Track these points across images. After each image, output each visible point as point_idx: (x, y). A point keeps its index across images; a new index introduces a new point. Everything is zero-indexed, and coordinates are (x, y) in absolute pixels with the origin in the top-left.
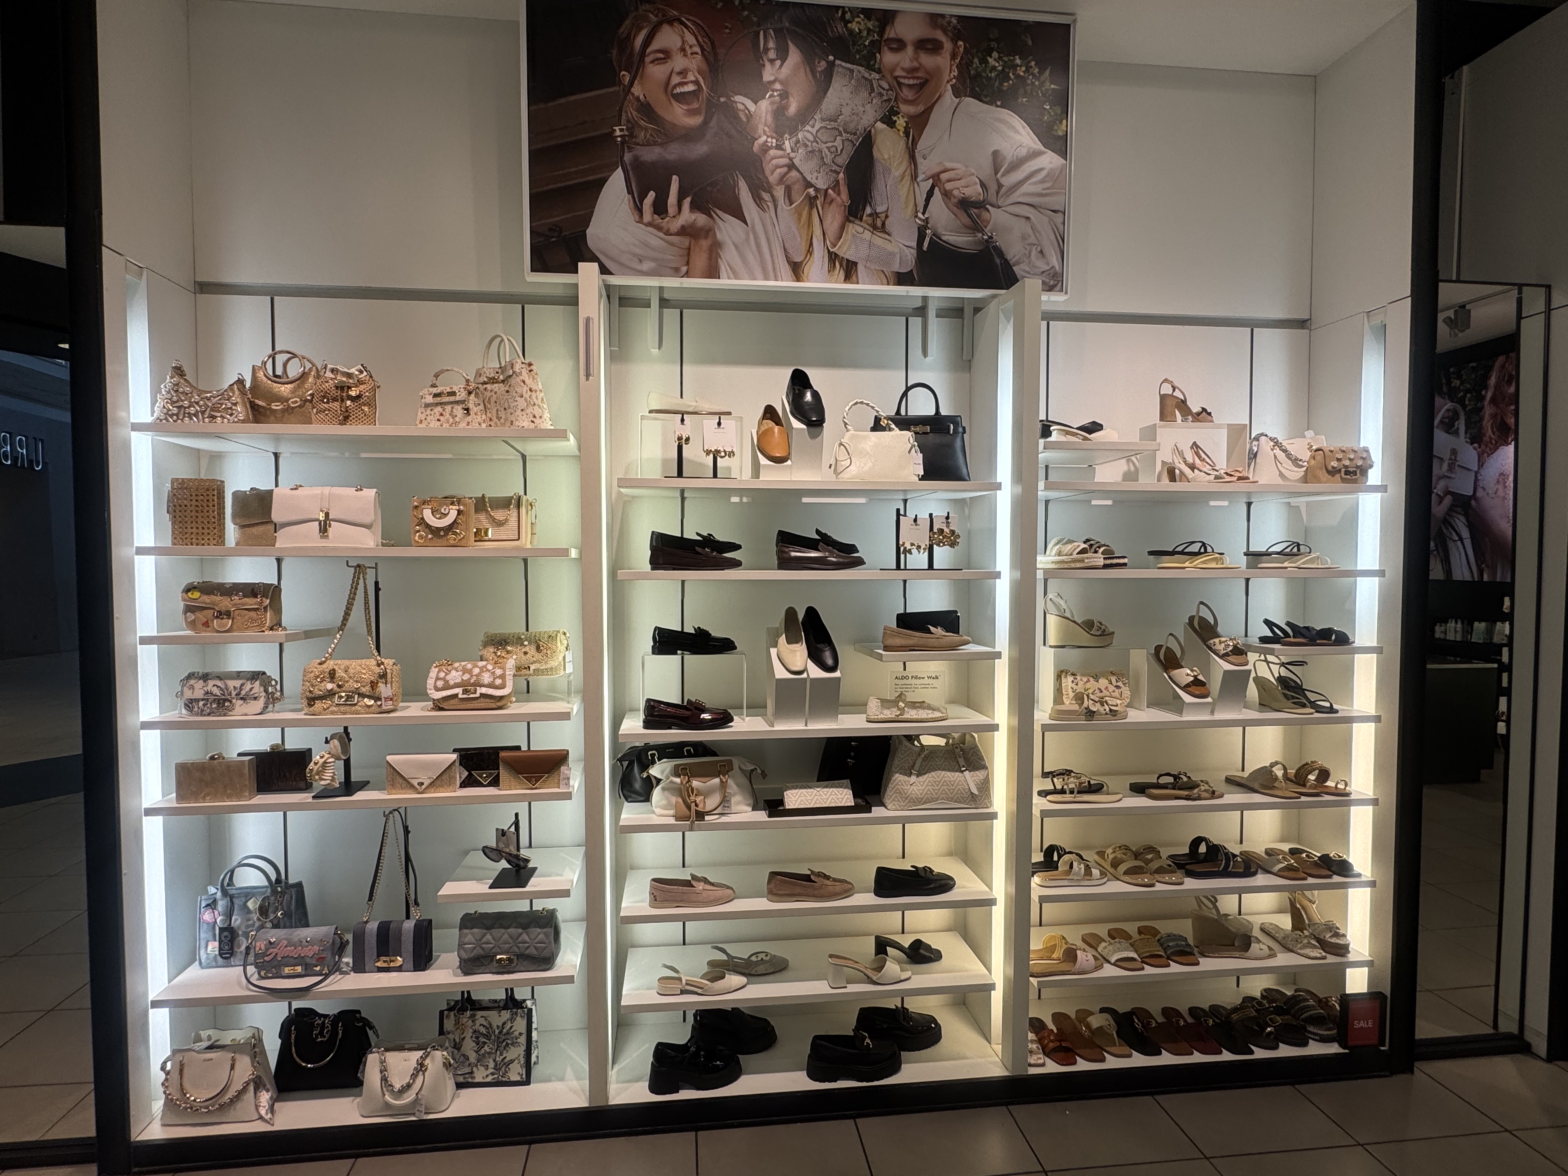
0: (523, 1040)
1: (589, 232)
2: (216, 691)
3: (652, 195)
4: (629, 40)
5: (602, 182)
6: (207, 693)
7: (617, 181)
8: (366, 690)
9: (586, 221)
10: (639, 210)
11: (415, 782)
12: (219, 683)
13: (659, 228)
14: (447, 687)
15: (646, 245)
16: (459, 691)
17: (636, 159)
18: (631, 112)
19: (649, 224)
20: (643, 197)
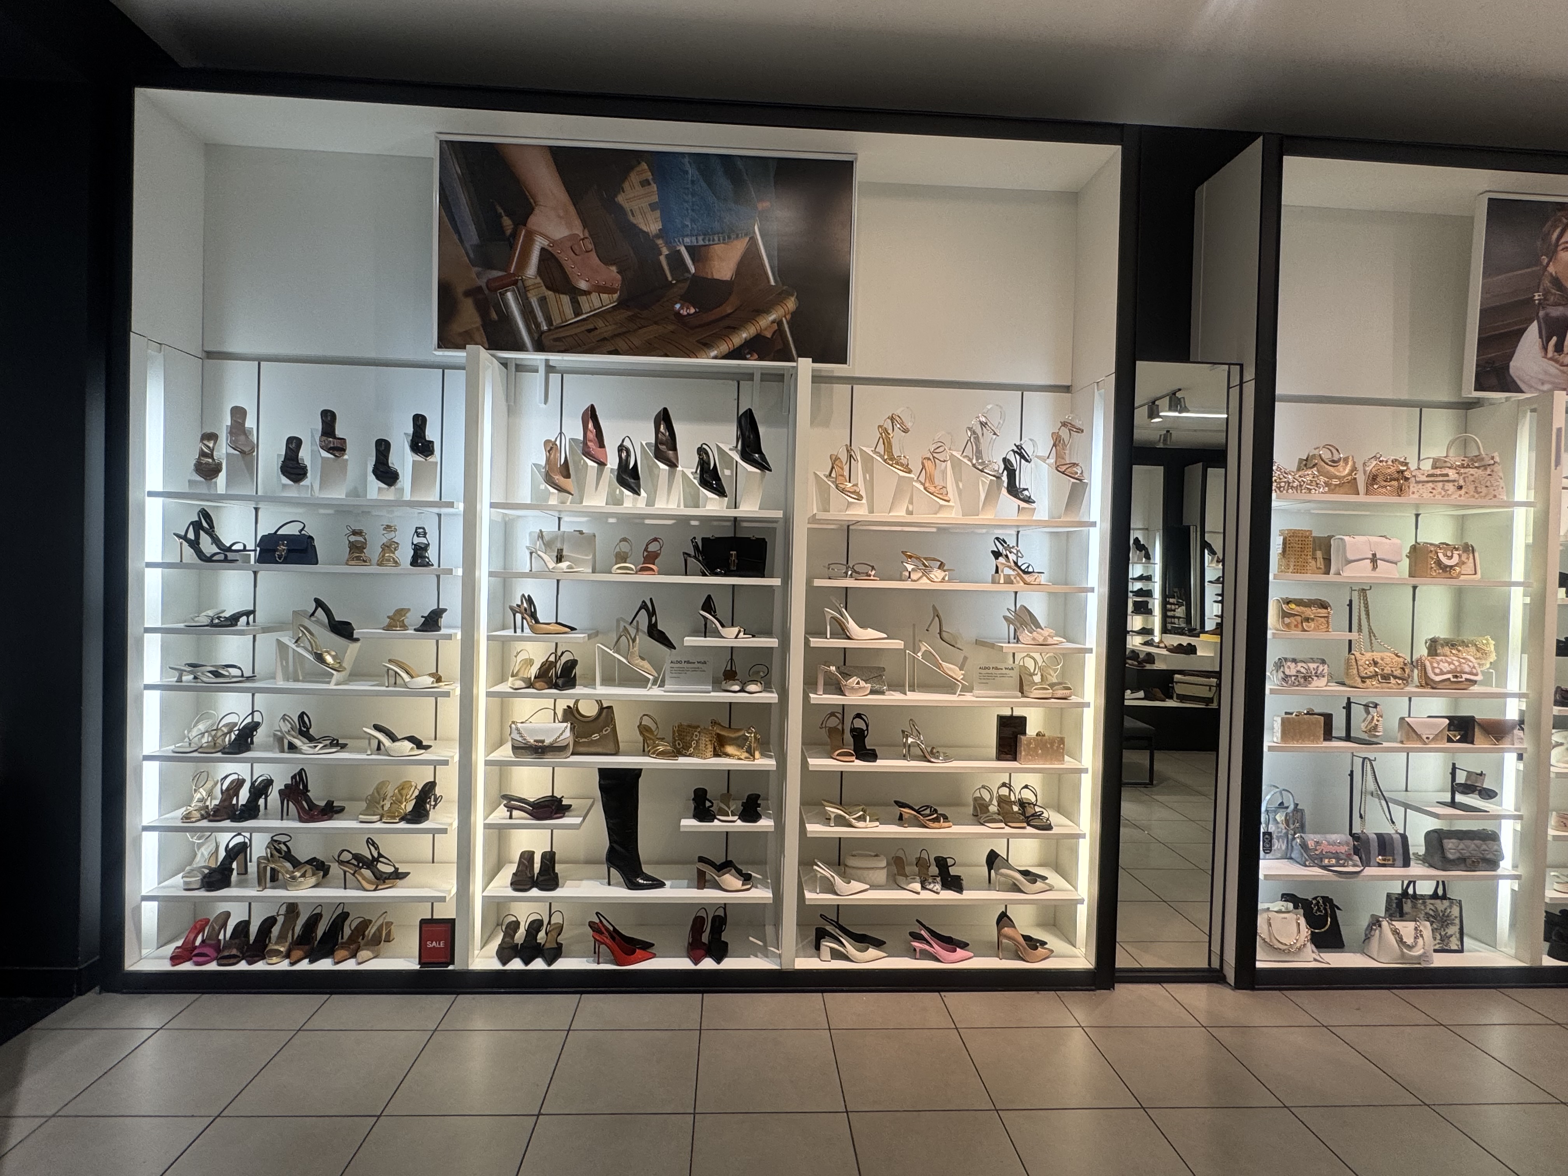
0: (1457, 921)
1: (1512, 364)
2: (1303, 670)
3: (1555, 339)
4: (1549, 234)
5: (1522, 332)
6: (1298, 671)
7: (1533, 330)
8: (1398, 673)
9: (1510, 356)
10: (1545, 348)
11: (1424, 737)
12: (1304, 665)
13: (1556, 361)
14: (1442, 673)
15: (1546, 373)
16: (1450, 676)
17: (1547, 315)
18: (1547, 283)
19: (1551, 359)
20: (1549, 340)
